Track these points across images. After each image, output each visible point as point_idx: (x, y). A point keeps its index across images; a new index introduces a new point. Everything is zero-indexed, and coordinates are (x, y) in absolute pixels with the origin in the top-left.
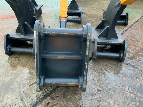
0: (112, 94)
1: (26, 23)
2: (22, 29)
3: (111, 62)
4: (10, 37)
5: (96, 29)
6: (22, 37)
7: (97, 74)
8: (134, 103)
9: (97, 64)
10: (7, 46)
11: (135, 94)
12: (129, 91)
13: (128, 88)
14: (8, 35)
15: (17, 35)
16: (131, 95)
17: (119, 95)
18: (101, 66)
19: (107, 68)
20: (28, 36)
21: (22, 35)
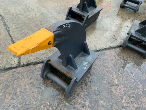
0: (119, 73)
1: (85, 3)
2: (81, 7)
3: (136, 55)
4: (72, 10)
5: (140, 23)
6: (79, 12)
7: (118, 58)
8: (130, 85)
9: (124, 52)
10: (68, 16)
11: (135, 81)
12: (133, 77)
13: (134, 75)
14: (71, 8)
15: (76, 9)
16: (132, 80)
17: (123, 76)
18: (125, 54)
19: (129, 58)
20: (84, 12)
21: (80, 10)
